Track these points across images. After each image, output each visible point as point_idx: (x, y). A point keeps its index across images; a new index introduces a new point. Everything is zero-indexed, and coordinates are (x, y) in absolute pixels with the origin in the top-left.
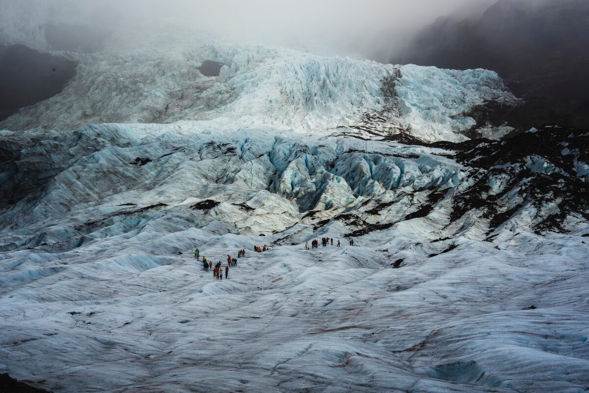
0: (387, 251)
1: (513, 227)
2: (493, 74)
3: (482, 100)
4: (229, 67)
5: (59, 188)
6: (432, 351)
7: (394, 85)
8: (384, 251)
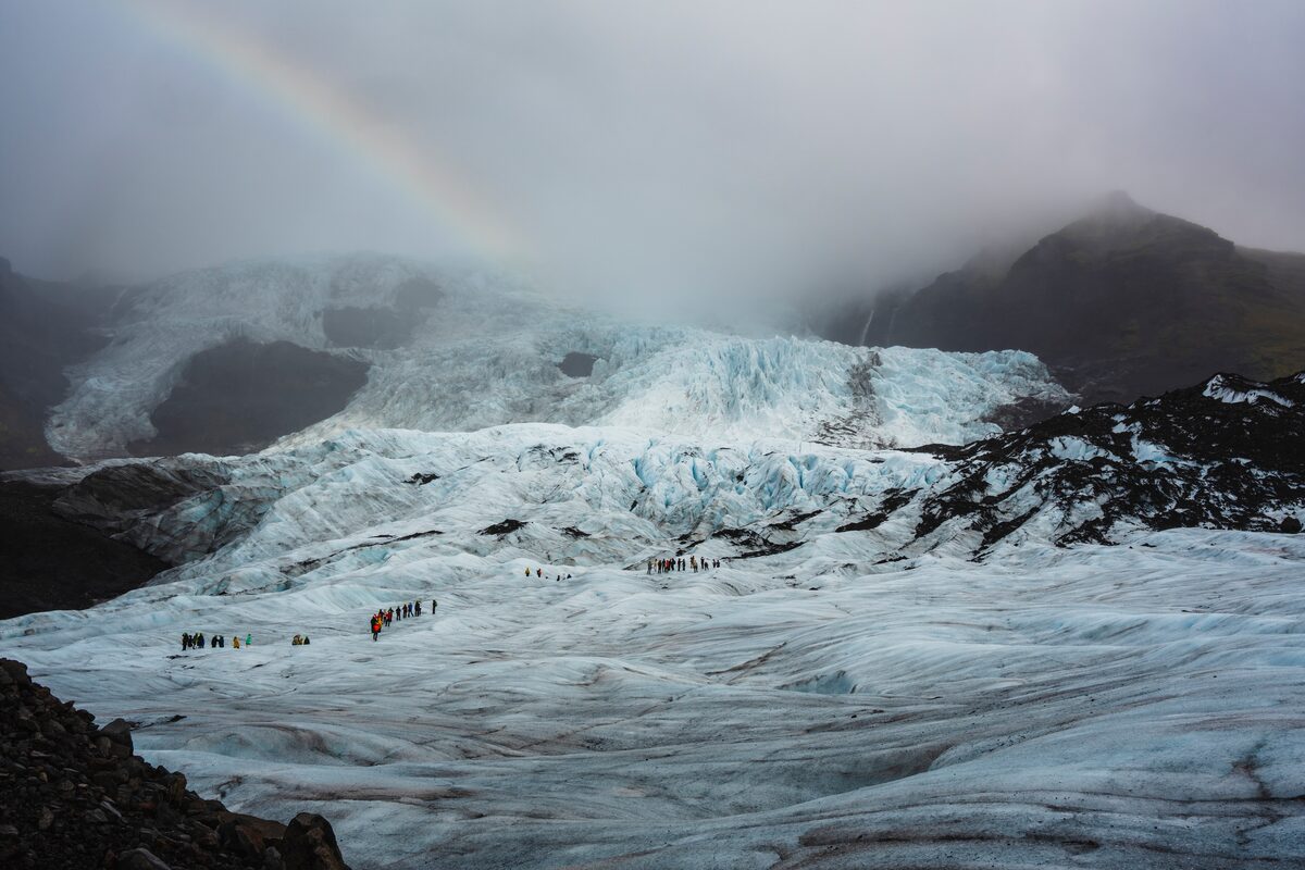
0: (792, 577)
1: (1020, 539)
2: (1032, 359)
3: (1014, 398)
4: (608, 361)
5: (280, 521)
6: (776, 666)
7: (868, 377)
8: (788, 578)
